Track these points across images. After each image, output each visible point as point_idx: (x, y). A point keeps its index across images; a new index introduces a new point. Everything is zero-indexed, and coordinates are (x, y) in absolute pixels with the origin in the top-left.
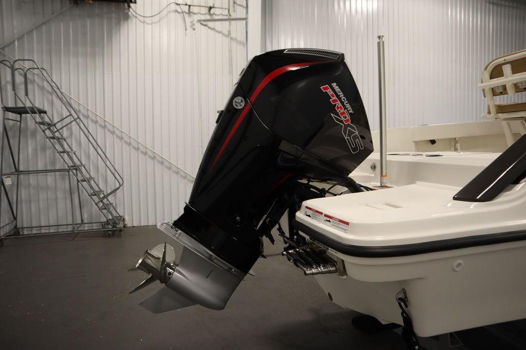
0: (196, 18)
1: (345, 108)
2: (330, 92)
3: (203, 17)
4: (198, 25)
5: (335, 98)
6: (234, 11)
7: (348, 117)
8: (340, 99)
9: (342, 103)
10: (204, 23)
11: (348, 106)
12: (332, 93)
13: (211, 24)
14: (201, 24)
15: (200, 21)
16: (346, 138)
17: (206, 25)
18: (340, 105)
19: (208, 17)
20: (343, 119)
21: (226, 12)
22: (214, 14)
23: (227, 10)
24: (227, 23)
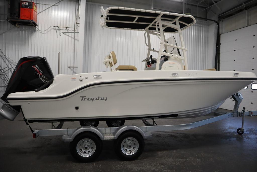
0: (61, 31)
1: (40, 71)
2: (35, 67)
3: (64, 31)
4: (62, 34)
5: (37, 69)
6: (77, 29)
7: (41, 73)
8: (38, 69)
9: (39, 70)
10: (65, 33)
11: (41, 71)
12: (36, 68)
13: (67, 34)
14: (63, 33)
15: (63, 32)
16: (41, 79)
17: (65, 34)
18: (38, 70)
19: (67, 31)
20: (39, 74)
21: (73, 29)
22: (69, 30)
23: (74, 29)
24: (73, 34)
